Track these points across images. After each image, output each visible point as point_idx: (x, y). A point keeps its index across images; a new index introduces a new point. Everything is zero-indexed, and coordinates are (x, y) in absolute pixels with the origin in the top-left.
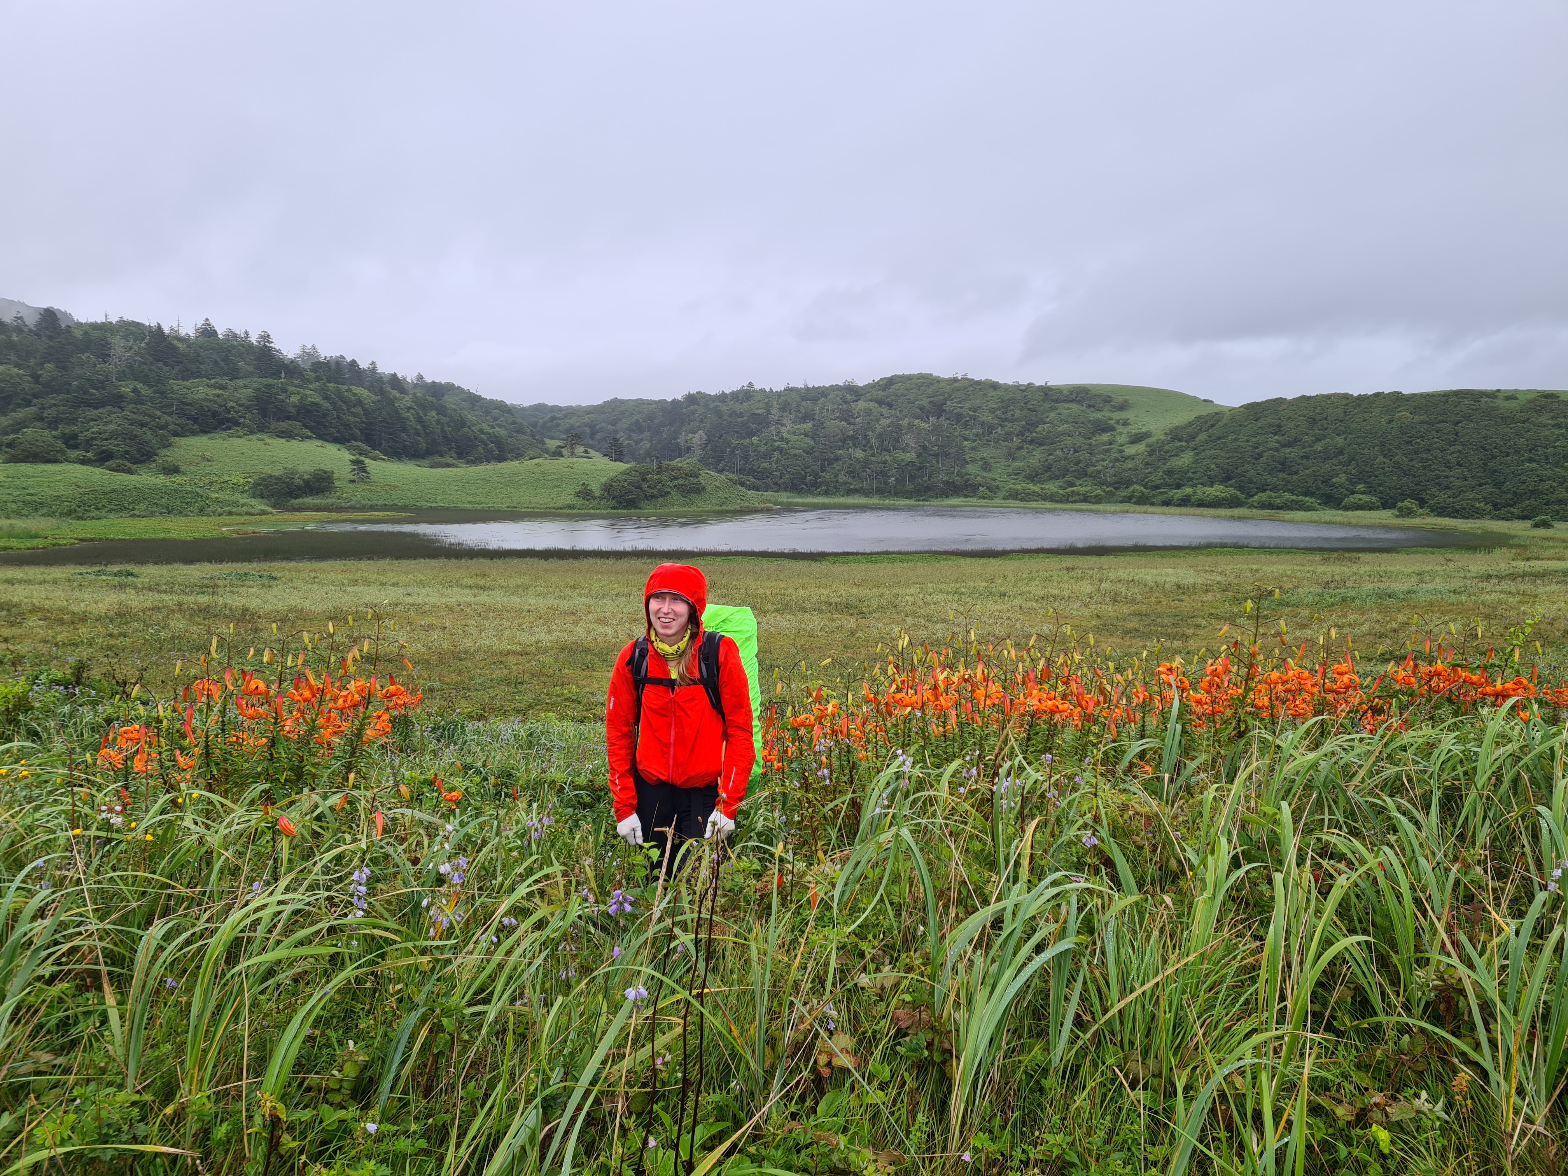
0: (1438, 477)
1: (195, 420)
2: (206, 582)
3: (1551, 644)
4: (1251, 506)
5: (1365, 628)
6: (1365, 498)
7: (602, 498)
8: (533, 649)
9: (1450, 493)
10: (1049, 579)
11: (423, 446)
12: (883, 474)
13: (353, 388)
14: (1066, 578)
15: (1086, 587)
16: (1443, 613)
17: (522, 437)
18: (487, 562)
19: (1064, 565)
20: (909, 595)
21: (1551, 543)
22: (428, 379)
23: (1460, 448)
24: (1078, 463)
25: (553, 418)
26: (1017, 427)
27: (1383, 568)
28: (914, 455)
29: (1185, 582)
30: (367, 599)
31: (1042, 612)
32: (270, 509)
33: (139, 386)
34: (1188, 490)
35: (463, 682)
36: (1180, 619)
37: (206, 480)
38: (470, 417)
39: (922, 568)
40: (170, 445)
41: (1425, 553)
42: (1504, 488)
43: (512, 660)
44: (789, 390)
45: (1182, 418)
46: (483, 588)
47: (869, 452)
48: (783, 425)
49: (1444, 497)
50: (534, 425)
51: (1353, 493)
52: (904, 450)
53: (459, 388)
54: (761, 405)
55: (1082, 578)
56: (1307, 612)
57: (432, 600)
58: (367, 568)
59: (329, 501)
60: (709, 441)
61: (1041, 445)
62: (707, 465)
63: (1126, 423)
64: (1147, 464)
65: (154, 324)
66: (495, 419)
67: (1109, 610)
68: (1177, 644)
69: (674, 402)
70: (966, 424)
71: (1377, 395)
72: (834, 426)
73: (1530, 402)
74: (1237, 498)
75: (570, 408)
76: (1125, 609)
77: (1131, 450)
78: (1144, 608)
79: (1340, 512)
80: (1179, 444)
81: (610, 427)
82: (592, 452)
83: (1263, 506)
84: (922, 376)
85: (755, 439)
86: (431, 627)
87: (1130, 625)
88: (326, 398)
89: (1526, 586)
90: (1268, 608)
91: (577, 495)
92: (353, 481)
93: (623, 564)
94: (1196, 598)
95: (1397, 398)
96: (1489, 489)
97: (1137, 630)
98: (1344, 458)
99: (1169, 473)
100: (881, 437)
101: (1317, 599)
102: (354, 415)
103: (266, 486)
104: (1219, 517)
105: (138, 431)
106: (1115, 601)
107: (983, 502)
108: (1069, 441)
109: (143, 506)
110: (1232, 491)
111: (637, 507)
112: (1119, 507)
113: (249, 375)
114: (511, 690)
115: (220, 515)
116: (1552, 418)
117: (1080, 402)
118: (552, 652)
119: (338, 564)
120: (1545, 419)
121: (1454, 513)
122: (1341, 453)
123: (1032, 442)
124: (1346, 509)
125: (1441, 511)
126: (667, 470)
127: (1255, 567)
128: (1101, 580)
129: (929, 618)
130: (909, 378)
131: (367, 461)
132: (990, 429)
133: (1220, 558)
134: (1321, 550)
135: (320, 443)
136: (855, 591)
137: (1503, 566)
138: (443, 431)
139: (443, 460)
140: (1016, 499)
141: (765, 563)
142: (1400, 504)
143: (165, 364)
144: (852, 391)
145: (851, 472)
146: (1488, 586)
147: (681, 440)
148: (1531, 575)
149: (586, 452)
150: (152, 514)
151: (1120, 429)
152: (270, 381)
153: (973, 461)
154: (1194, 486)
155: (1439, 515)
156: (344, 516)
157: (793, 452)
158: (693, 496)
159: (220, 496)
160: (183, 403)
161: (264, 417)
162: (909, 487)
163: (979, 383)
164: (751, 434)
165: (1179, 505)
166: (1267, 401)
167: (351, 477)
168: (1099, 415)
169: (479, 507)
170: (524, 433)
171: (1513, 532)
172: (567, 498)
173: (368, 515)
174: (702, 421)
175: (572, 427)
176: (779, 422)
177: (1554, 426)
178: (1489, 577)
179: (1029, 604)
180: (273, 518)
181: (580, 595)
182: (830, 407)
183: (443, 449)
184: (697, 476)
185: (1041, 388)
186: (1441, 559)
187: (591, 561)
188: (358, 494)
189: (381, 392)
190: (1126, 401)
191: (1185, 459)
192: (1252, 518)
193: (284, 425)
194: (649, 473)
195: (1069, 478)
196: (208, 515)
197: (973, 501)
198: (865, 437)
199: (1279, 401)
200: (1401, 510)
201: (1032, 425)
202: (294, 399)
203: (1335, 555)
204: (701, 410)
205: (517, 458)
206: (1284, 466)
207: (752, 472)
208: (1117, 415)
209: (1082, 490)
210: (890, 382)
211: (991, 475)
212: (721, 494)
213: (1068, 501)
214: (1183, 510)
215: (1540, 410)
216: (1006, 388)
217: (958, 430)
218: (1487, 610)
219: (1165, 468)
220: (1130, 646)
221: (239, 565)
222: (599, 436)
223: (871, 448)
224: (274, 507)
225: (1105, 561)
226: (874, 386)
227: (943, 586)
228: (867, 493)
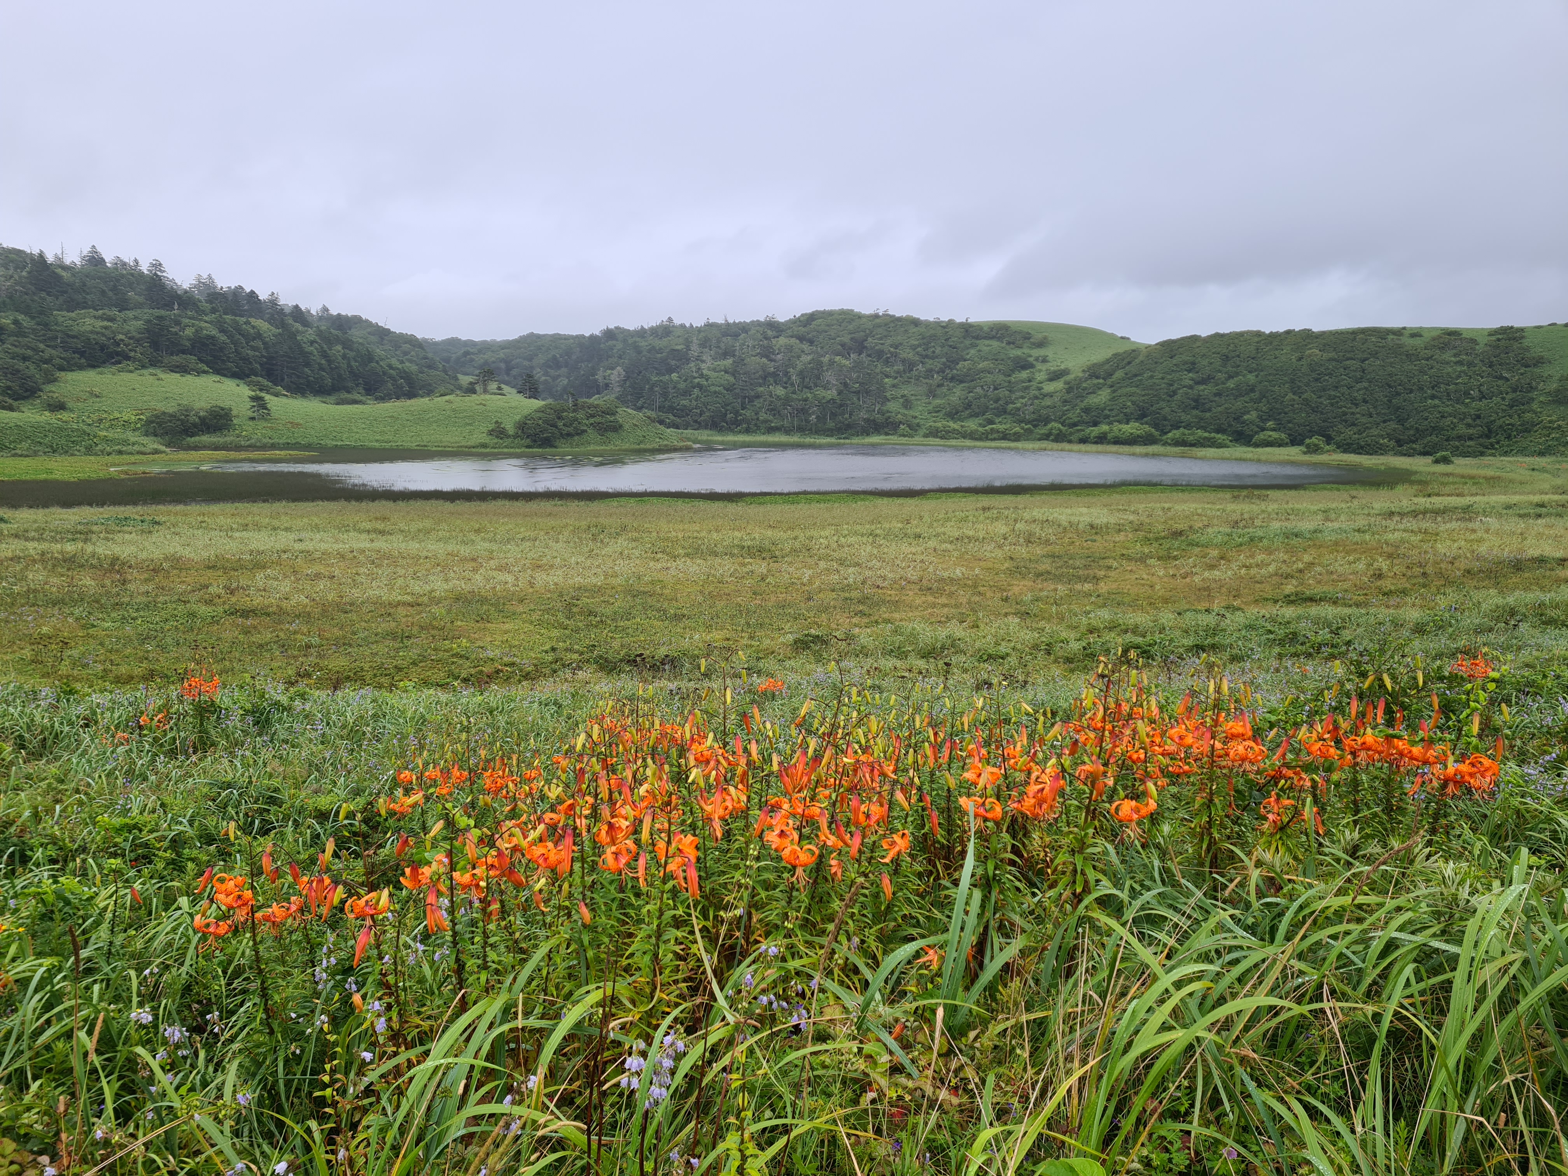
0: (1345, 414)
1: (82, 354)
2: (79, 527)
3: (1451, 583)
4: (1165, 444)
5: (1272, 569)
6: (1275, 435)
7: (516, 436)
8: (425, 599)
9: (1355, 429)
10: (965, 519)
11: (329, 381)
12: (803, 411)
13: (252, 320)
14: (981, 518)
15: (1001, 528)
16: (1348, 553)
17: (433, 372)
18: (390, 504)
19: (980, 505)
20: (824, 537)
21: (1451, 479)
22: (334, 312)
23: (1366, 384)
24: (997, 400)
25: (467, 353)
26: (937, 364)
27: (1290, 506)
28: (835, 392)
29: (1098, 521)
30: (253, 546)
31: (956, 554)
32: (163, 448)
33: (20, 317)
34: (1105, 428)
35: (345, 637)
36: (1092, 560)
37: (95, 417)
38: (379, 351)
39: (839, 509)
40: (56, 380)
41: (1331, 489)
42: (1407, 425)
43: (402, 611)
44: (710, 326)
45: (1099, 355)
46: (382, 533)
47: (790, 389)
48: (703, 361)
49: (1349, 433)
50: (447, 360)
51: (1263, 429)
52: (825, 388)
53: (367, 321)
54: (681, 340)
55: (997, 519)
56: (1215, 553)
57: (323, 546)
58: (260, 511)
59: (228, 439)
60: (627, 378)
61: (961, 382)
62: (625, 403)
63: (1045, 360)
64: (1065, 401)
65: (36, 252)
66: (406, 353)
67: (1022, 551)
68: (1087, 586)
69: (592, 337)
70: (887, 362)
71: (1288, 332)
72: (755, 362)
73: (1434, 339)
74: (1151, 435)
75: (484, 342)
76: (1039, 551)
77: (1049, 387)
78: (1057, 549)
79: (1251, 449)
80: (1096, 381)
81: (526, 363)
82: (506, 389)
83: (1178, 443)
84: (842, 312)
85: (674, 376)
86: (318, 576)
87: (1042, 567)
88: (222, 331)
89: (1426, 524)
90: (1178, 549)
91: (490, 433)
92: (253, 419)
93: (533, 506)
94: (1108, 538)
95: (1307, 336)
96: (1393, 425)
97: (1048, 573)
98: (1255, 395)
99: (1087, 410)
100: (801, 374)
101: (1226, 538)
102: (254, 349)
103: (160, 424)
104: (1134, 454)
105: (21, 365)
106: (1029, 542)
107: (904, 440)
108: (989, 378)
109: (25, 445)
110: (1147, 428)
111: (552, 446)
112: (1037, 445)
113: (140, 306)
114: (397, 645)
115: (109, 454)
116: (1455, 355)
117: (1000, 339)
118: (446, 603)
119: (228, 507)
120: (1448, 356)
121: (1359, 449)
122: (1252, 390)
123: (952, 379)
124: (1257, 445)
125: (1347, 447)
126: (583, 407)
127: (1167, 506)
128: (1016, 521)
129: (842, 562)
130: (830, 313)
131: (267, 397)
132: (910, 366)
133: (1133, 497)
134: (1231, 487)
135: (217, 378)
136: (769, 533)
137: (1405, 502)
138: (349, 366)
139: (349, 396)
140: (936, 436)
141: (679, 503)
142: (1308, 441)
143: (49, 294)
144: (773, 327)
145: (773, 410)
146: (1391, 524)
147: (599, 377)
148: (1433, 511)
149: (499, 388)
150: (35, 454)
151: (1039, 366)
152: (163, 312)
153: (894, 398)
154: (1110, 423)
155: (1345, 451)
156: (243, 455)
157: (713, 389)
158: (610, 434)
159: (110, 434)
160: (69, 336)
161: (157, 350)
162: (831, 424)
163: (899, 319)
164: (670, 371)
165: (1096, 443)
166: (1183, 339)
167: (250, 414)
168: (1018, 352)
169: (387, 445)
170: (436, 369)
171: (1415, 468)
172: (479, 436)
173: (269, 454)
174: (620, 357)
175: (486, 363)
176: (698, 359)
177: (1456, 363)
178: (1392, 514)
179: (944, 546)
180: (166, 458)
181: (484, 539)
182: (751, 343)
183: (350, 384)
184: (613, 414)
185: (962, 325)
186: (1345, 496)
187: (500, 503)
188: (259, 432)
189: (283, 325)
190: (1045, 338)
191: (1102, 397)
192: (1165, 456)
193: (177, 359)
194: (564, 410)
195: (988, 416)
196: (96, 455)
197: (894, 439)
198: (786, 374)
199: (1194, 339)
200: (1308, 446)
201: (953, 362)
202: (189, 332)
203: (1245, 493)
204: (620, 346)
205: (428, 395)
206: (1198, 403)
207: (671, 409)
208: (1036, 353)
209: (1001, 427)
210: (811, 318)
211: (911, 413)
212: (639, 433)
213: (987, 439)
214: (1100, 447)
215: (1444, 347)
216: (927, 324)
217: (880, 367)
218: (1390, 549)
219: (1082, 405)
220: (1041, 590)
221: (122, 508)
222: (514, 372)
223: (792, 385)
224: (168, 445)
225: (1021, 500)
226: (795, 322)
227: (859, 527)
228: (788, 431)
